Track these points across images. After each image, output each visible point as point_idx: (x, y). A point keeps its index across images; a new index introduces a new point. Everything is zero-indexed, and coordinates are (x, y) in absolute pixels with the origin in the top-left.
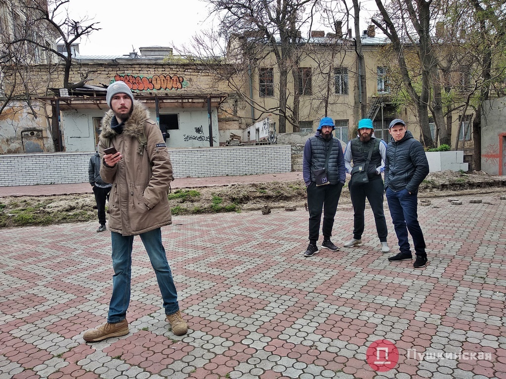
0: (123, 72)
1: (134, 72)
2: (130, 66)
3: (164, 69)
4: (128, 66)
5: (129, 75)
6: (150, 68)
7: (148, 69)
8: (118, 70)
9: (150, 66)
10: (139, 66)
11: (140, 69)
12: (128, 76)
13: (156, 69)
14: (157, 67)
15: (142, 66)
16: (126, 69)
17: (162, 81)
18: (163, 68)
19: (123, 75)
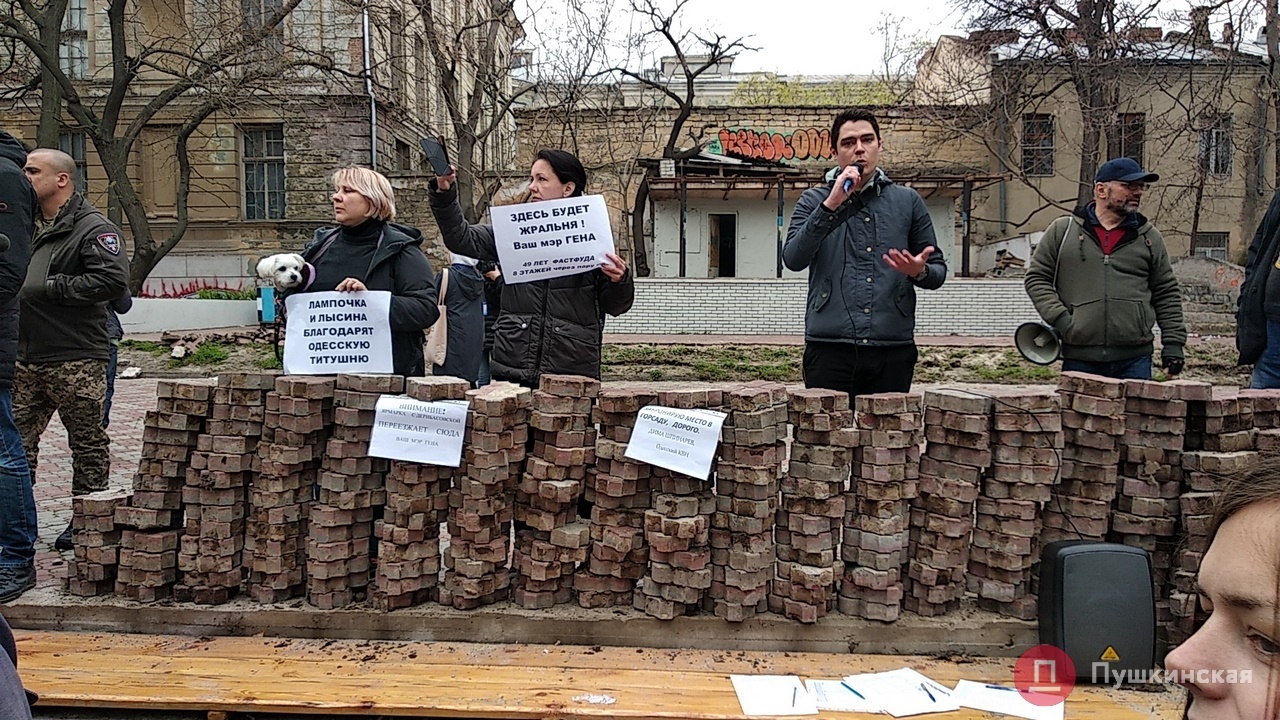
0: (736, 123)
1: (756, 123)
2: (751, 111)
3: (817, 118)
4: (747, 111)
5: (747, 128)
6: (789, 115)
7: (787, 117)
8: (727, 118)
9: (789, 111)
10: (767, 111)
11: (770, 117)
12: (745, 130)
13: (802, 117)
14: (804, 112)
15: (773, 111)
16: (742, 117)
17: (812, 142)
18: (816, 114)
19: (736, 129)
